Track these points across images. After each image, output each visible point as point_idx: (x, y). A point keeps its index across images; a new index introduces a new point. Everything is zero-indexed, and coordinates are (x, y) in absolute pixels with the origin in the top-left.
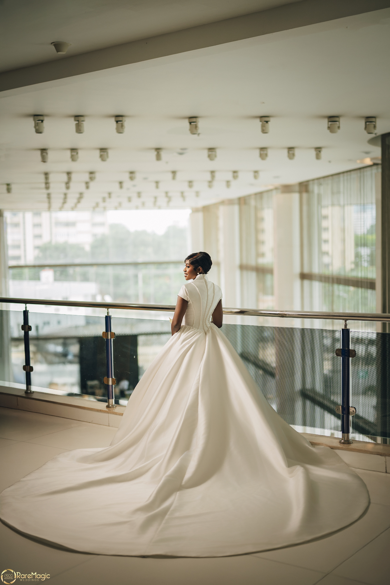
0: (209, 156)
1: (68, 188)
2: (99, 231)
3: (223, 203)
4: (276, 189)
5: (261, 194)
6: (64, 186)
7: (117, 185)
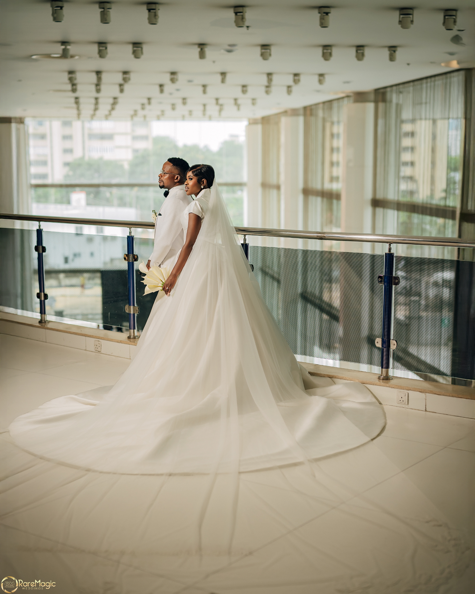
0: (262, 55)
1: (98, 91)
2: (141, 145)
3: (285, 113)
4: (348, 96)
5: (330, 101)
6: (93, 88)
7: (157, 88)
